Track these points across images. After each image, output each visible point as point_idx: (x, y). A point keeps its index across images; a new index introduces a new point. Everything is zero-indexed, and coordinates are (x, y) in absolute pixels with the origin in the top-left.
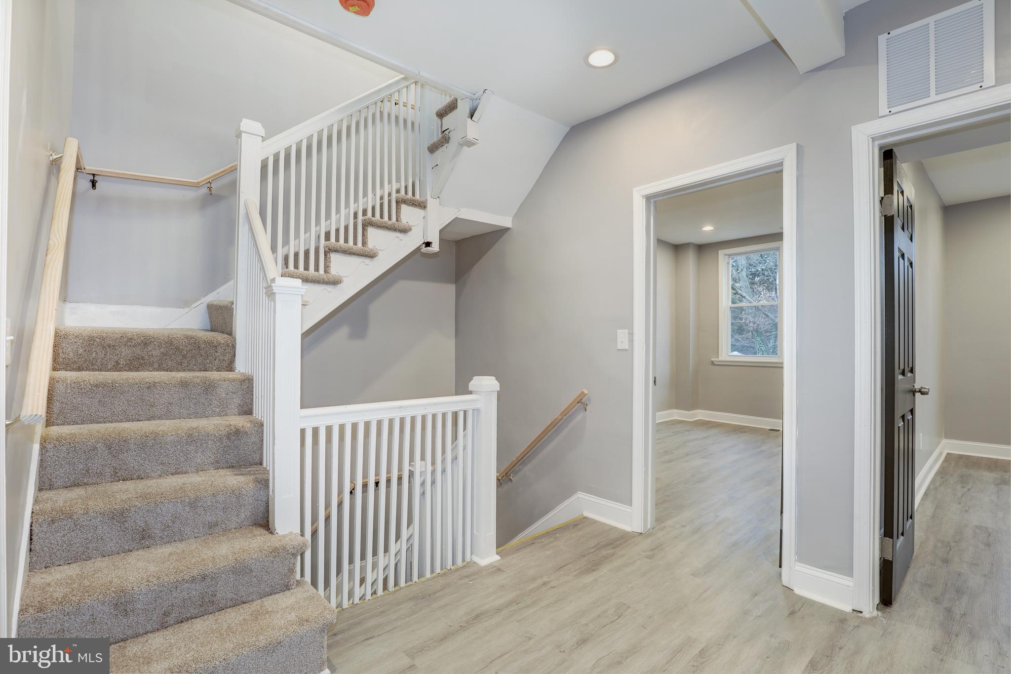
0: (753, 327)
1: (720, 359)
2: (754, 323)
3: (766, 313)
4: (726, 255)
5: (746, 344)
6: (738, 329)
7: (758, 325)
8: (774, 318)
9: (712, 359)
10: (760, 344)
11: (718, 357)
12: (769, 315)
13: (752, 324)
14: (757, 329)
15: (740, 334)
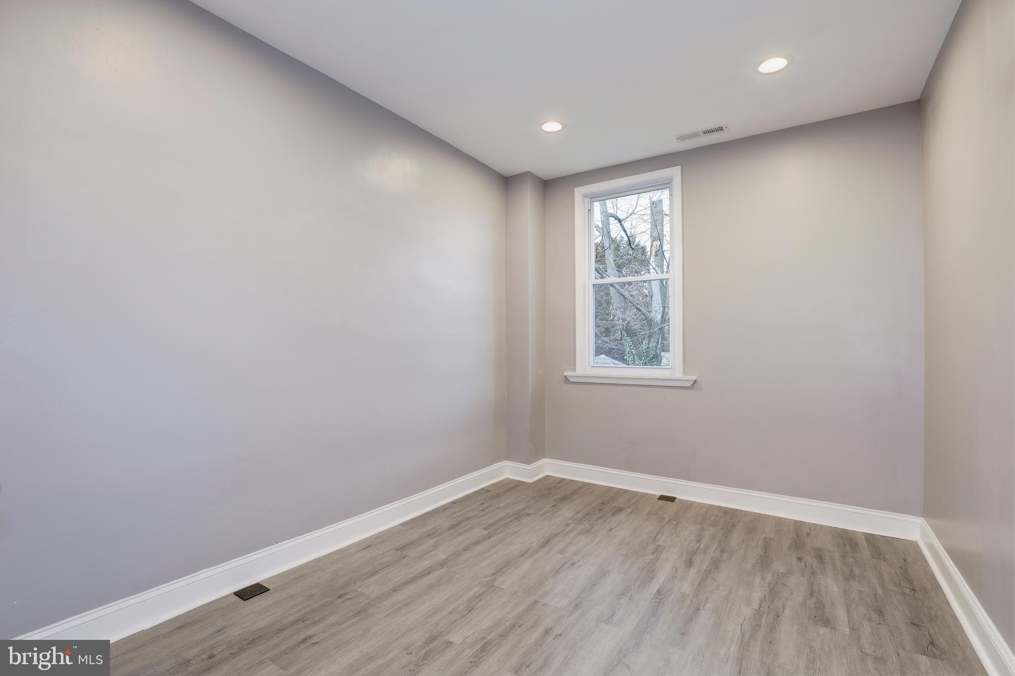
0: (623, 325)
1: (579, 371)
2: (624, 320)
3: (639, 306)
4: (585, 197)
5: (614, 347)
6: (604, 328)
7: (628, 323)
8: (647, 313)
9: (566, 374)
10: (631, 346)
11: (574, 370)
12: (642, 309)
13: (621, 321)
14: (626, 328)
15: (606, 336)
